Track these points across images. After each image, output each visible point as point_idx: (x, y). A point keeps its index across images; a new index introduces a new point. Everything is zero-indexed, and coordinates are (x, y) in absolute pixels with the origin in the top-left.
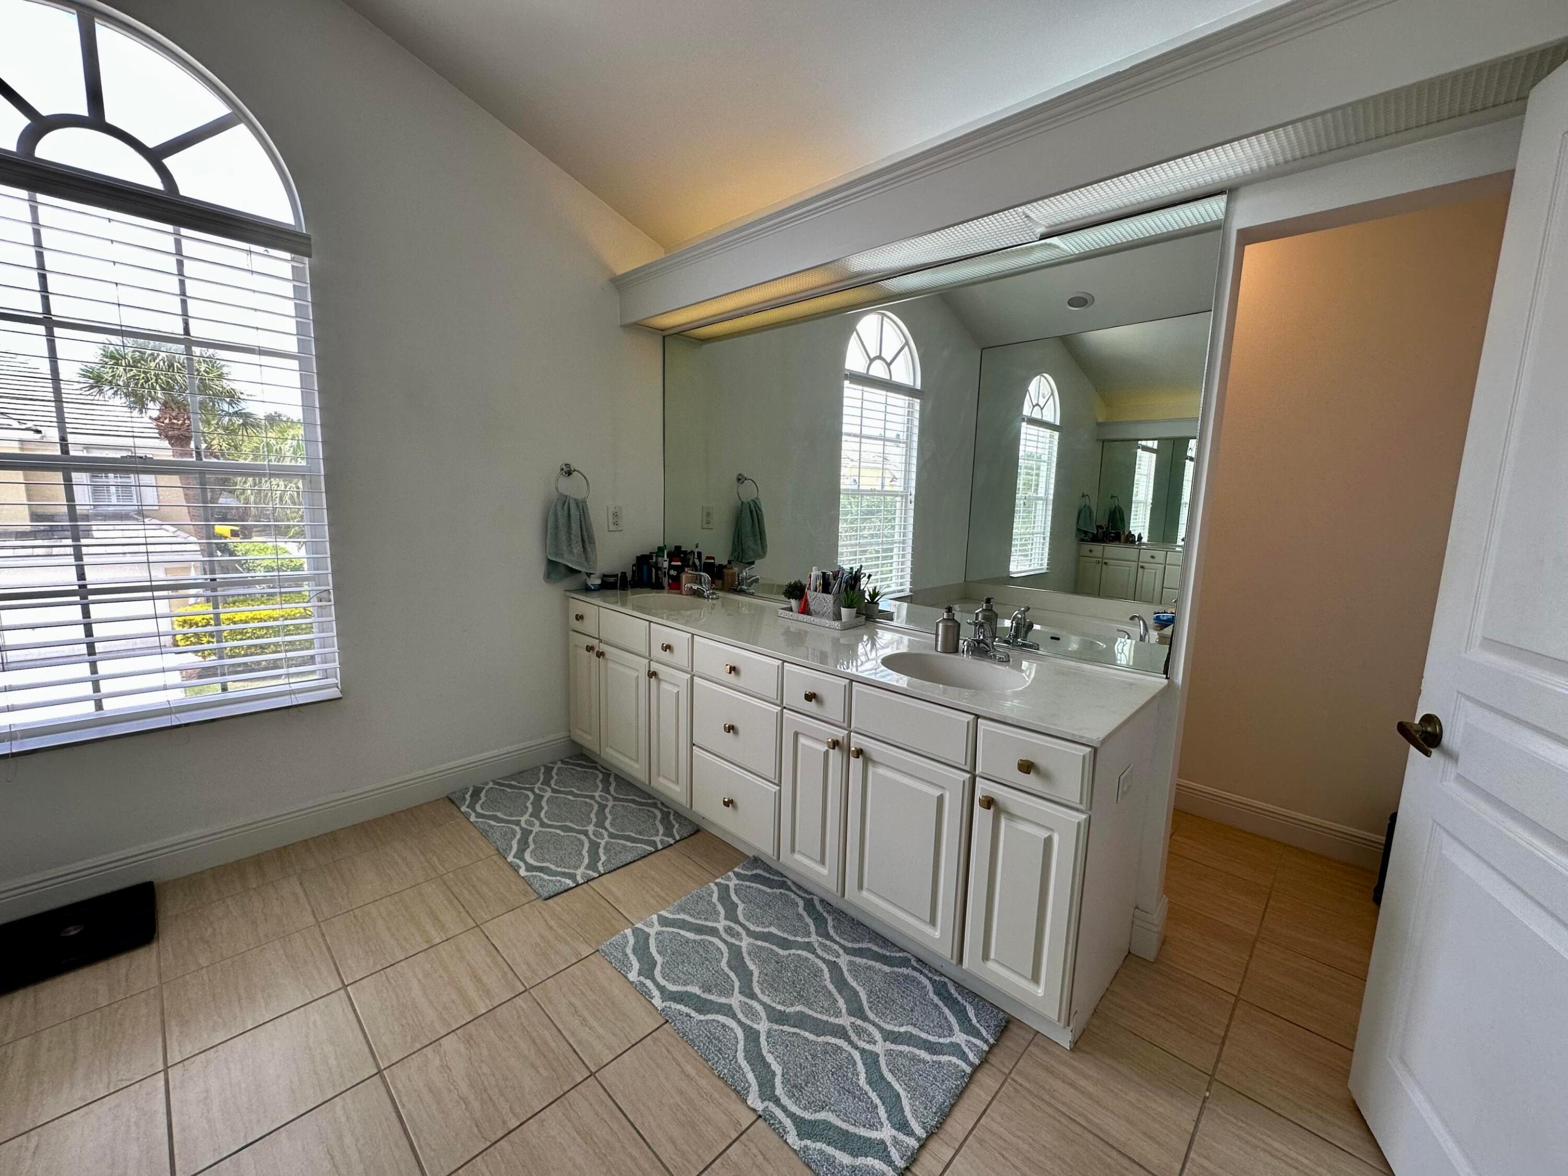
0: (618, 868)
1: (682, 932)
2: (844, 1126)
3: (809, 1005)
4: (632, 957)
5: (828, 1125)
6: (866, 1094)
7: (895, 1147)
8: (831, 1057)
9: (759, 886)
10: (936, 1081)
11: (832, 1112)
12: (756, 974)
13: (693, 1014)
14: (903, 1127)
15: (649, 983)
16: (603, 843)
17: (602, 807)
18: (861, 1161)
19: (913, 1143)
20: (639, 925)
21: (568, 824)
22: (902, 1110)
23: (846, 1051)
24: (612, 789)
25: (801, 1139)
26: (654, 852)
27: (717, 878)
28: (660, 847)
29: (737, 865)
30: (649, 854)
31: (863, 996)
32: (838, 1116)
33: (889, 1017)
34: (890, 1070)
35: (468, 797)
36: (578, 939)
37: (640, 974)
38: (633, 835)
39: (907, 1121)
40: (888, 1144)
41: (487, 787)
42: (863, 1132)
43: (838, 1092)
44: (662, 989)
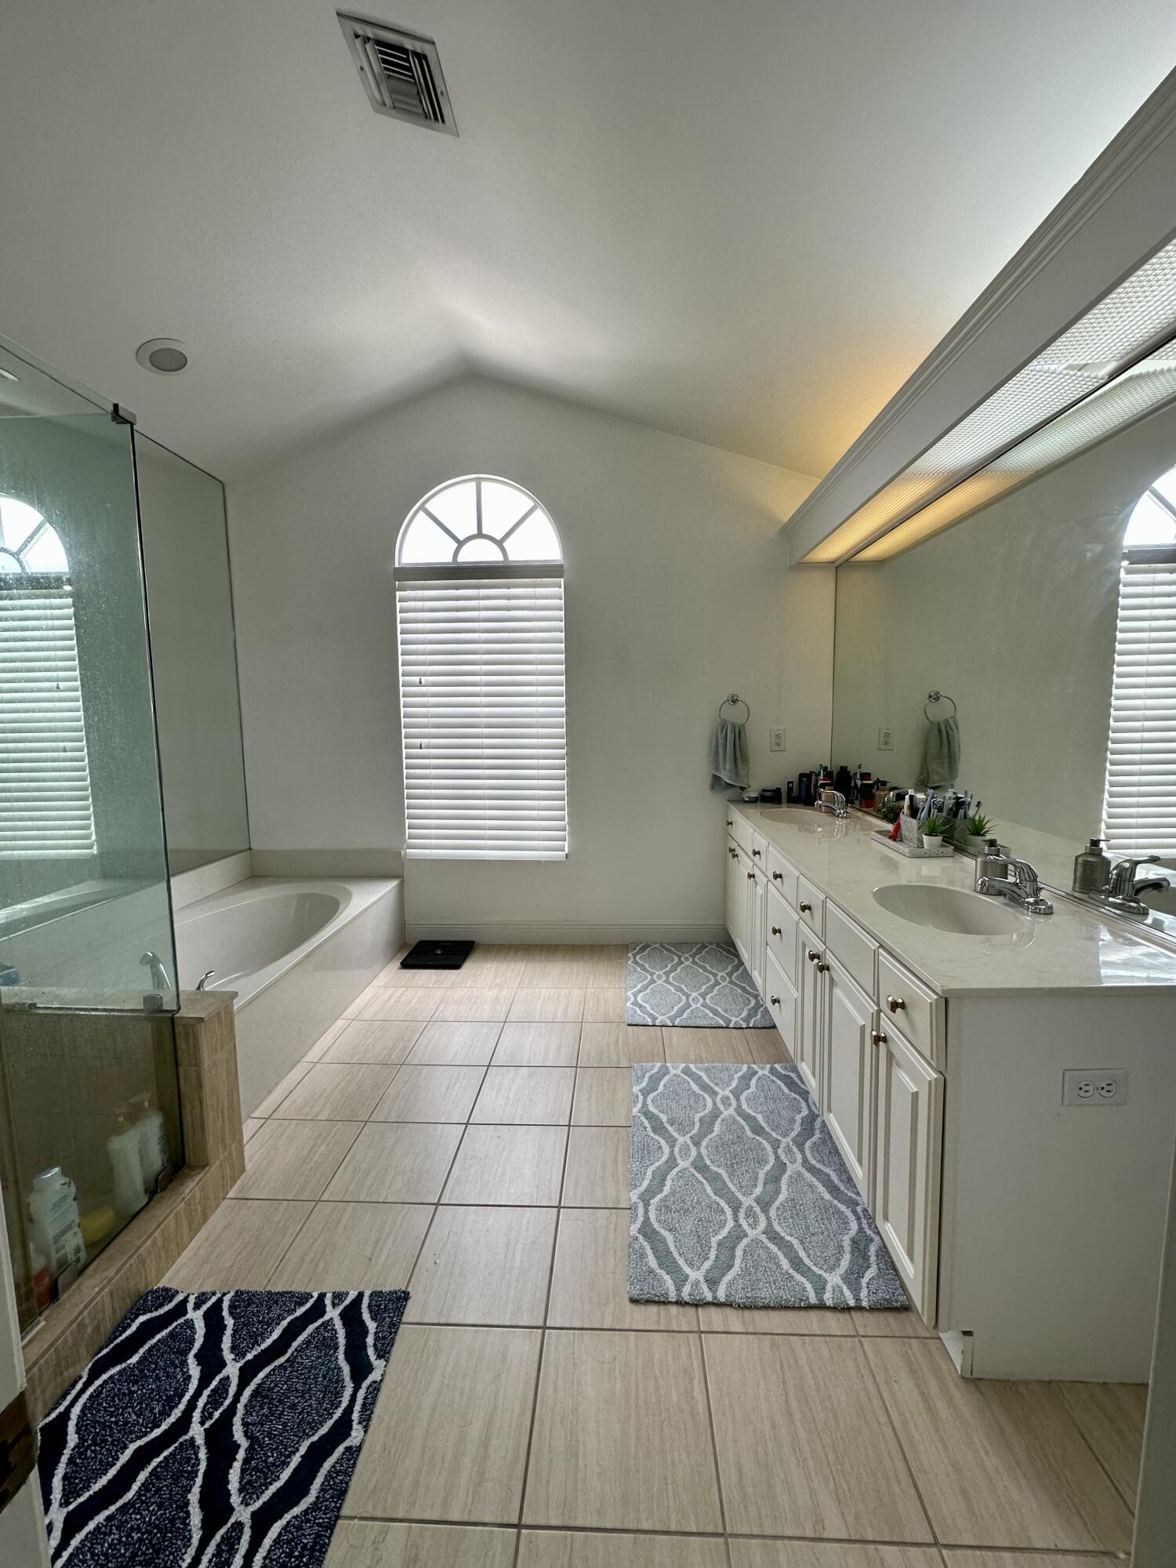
0: (689, 1027)
1: (692, 1083)
2: (672, 1249)
3: (731, 1175)
4: (646, 1079)
5: (664, 1241)
6: (710, 1247)
7: (692, 1285)
8: (711, 1211)
9: (782, 1085)
10: (775, 1284)
11: (675, 1237)
12: (714, 1134)
13: (649, 1129)
14: (712, 1283)
15: (641, 1098)
16: (694, 1006)
17: (717, 983)
18: (662, 1273)
19: (709, 1297)
20: (669, 1065)
21: (682, 986)
22: (724, 1275)
23: (726, 1216)
24: (735, 974)
25: (639, 1233)
26: (724, 1028)
27: (755, 1064)
28: (731, 1025)
29: (780, 1062)
30: (719, 1027)
31: (782, 1198)
32: (675, 1241)
33: (787, 1224)
34: (745, 1251)
35: (638, 948)
36: (626, 1055)
37: (641, 1090)
38: (720, 1010)
39: (719, 1283)
40: (689, 1280)
41: (653, 946)
42: (681, 1262)
43: (692, 1231)
44: (645, 1104)
